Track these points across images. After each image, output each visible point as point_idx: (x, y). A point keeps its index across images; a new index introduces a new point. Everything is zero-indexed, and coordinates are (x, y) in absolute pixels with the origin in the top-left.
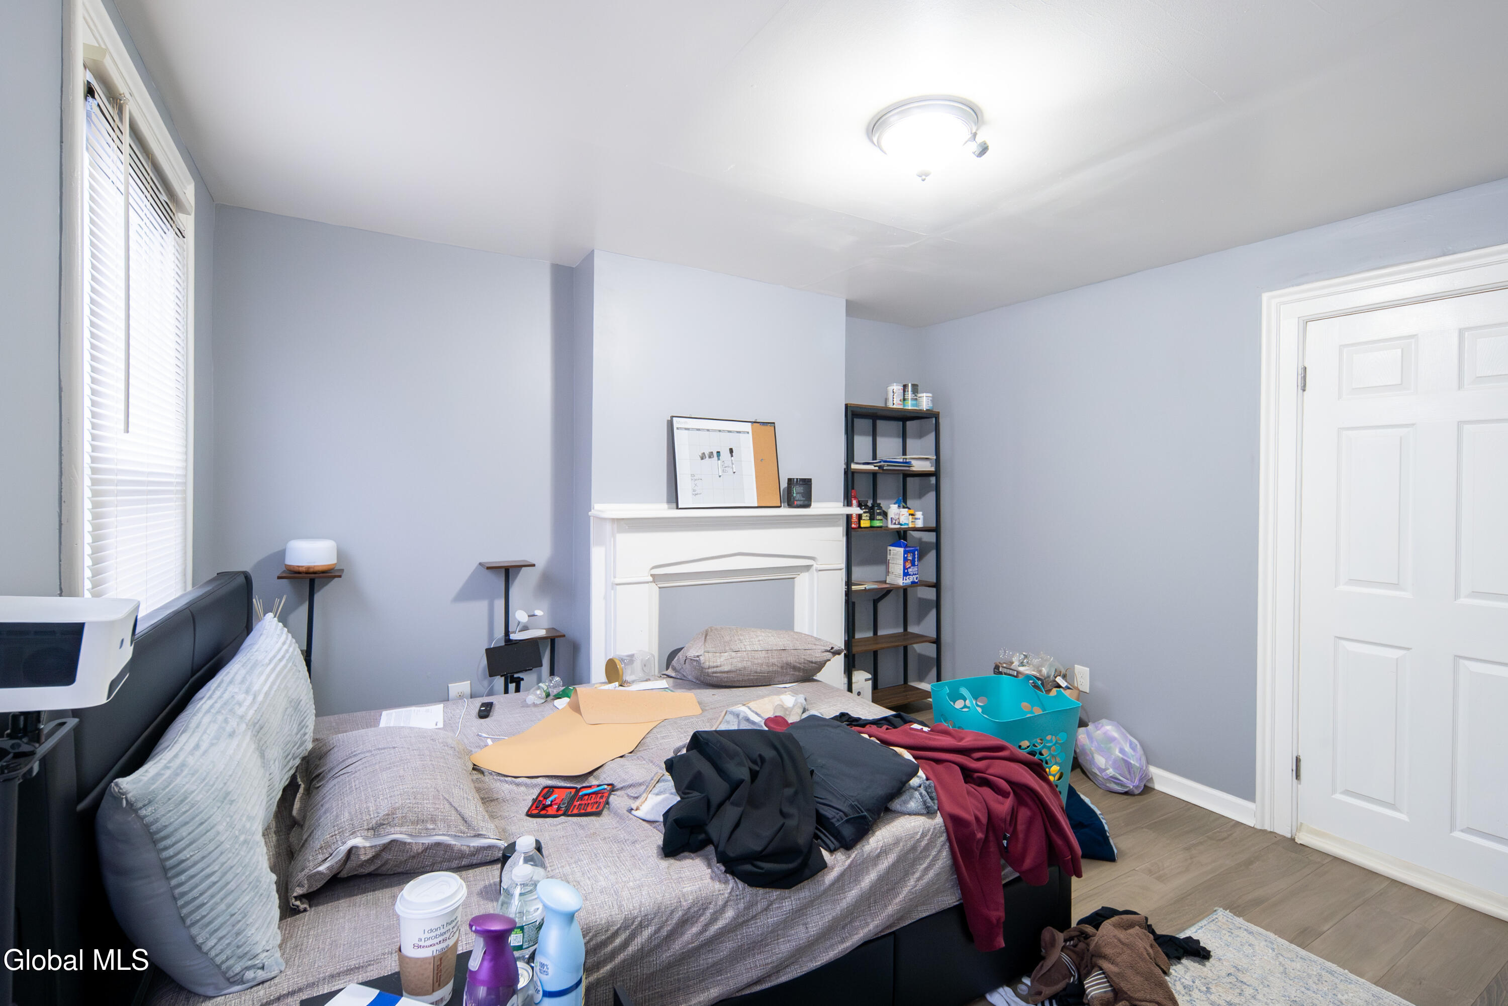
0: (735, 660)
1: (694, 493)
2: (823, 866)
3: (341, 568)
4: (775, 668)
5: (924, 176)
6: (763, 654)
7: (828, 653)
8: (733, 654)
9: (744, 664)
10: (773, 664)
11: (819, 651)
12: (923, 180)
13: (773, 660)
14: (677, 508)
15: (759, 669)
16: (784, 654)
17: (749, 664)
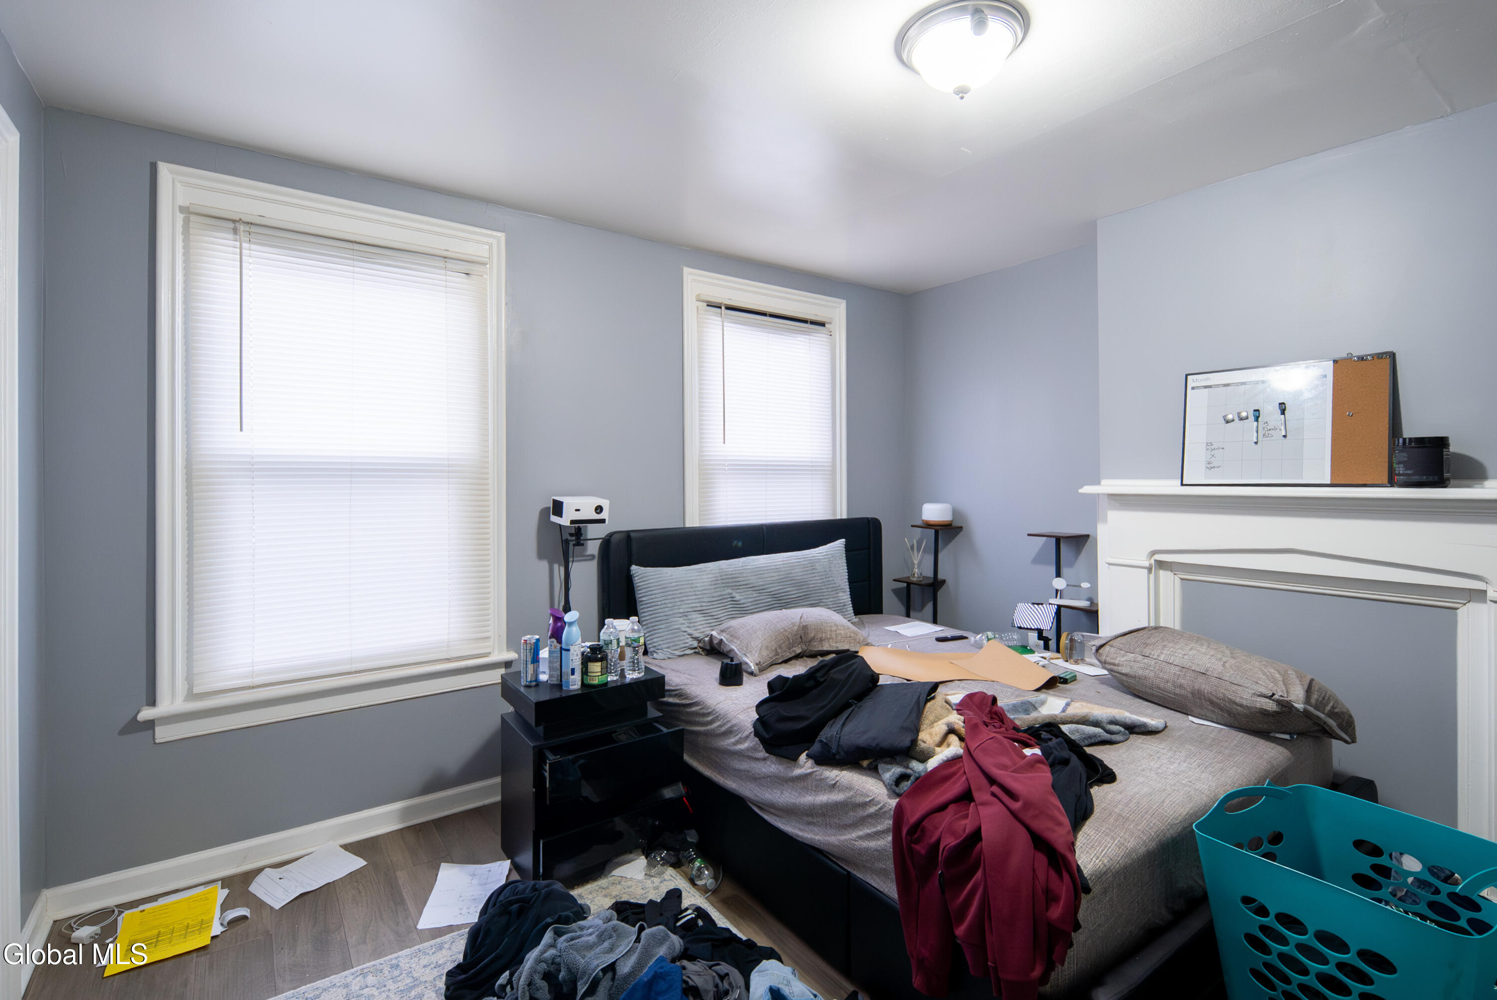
0: (1138, 665)
1: (1208, 466)
2: (794, 759)
3: (959, 525)
4: (1183, 692)
5: (961, 92)
6: (1174, 670)
7: (1268, 700)
8: (1140, 658)
9: (1147, 673)
10: (1181, 686)
11: (1251, 692)
12: (962, 98)
13: (1183, 681)
14: (1182, 484)
15: (1162, 685)
16: (1201, 679)
17: (1152, 675)
